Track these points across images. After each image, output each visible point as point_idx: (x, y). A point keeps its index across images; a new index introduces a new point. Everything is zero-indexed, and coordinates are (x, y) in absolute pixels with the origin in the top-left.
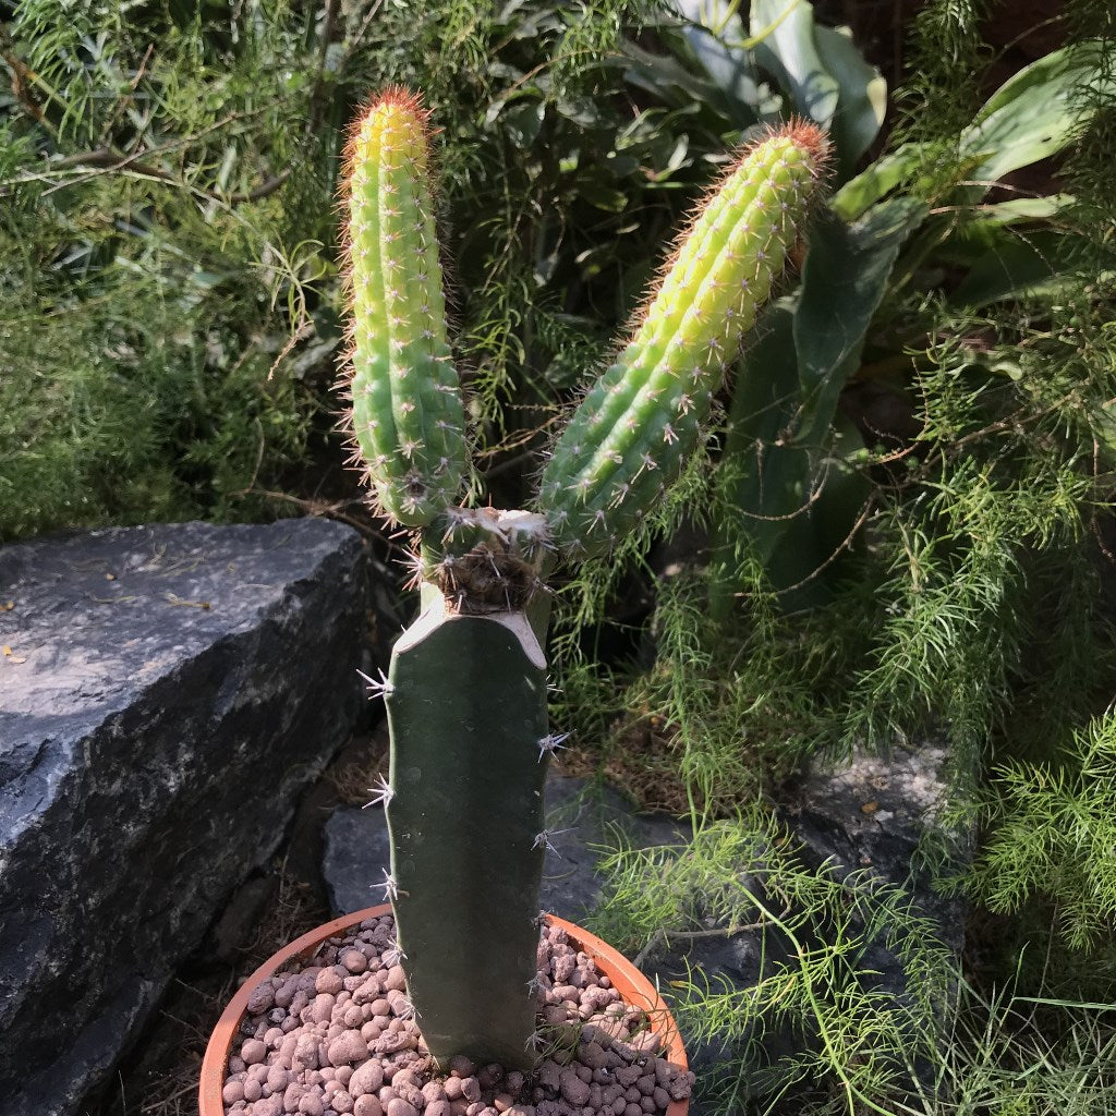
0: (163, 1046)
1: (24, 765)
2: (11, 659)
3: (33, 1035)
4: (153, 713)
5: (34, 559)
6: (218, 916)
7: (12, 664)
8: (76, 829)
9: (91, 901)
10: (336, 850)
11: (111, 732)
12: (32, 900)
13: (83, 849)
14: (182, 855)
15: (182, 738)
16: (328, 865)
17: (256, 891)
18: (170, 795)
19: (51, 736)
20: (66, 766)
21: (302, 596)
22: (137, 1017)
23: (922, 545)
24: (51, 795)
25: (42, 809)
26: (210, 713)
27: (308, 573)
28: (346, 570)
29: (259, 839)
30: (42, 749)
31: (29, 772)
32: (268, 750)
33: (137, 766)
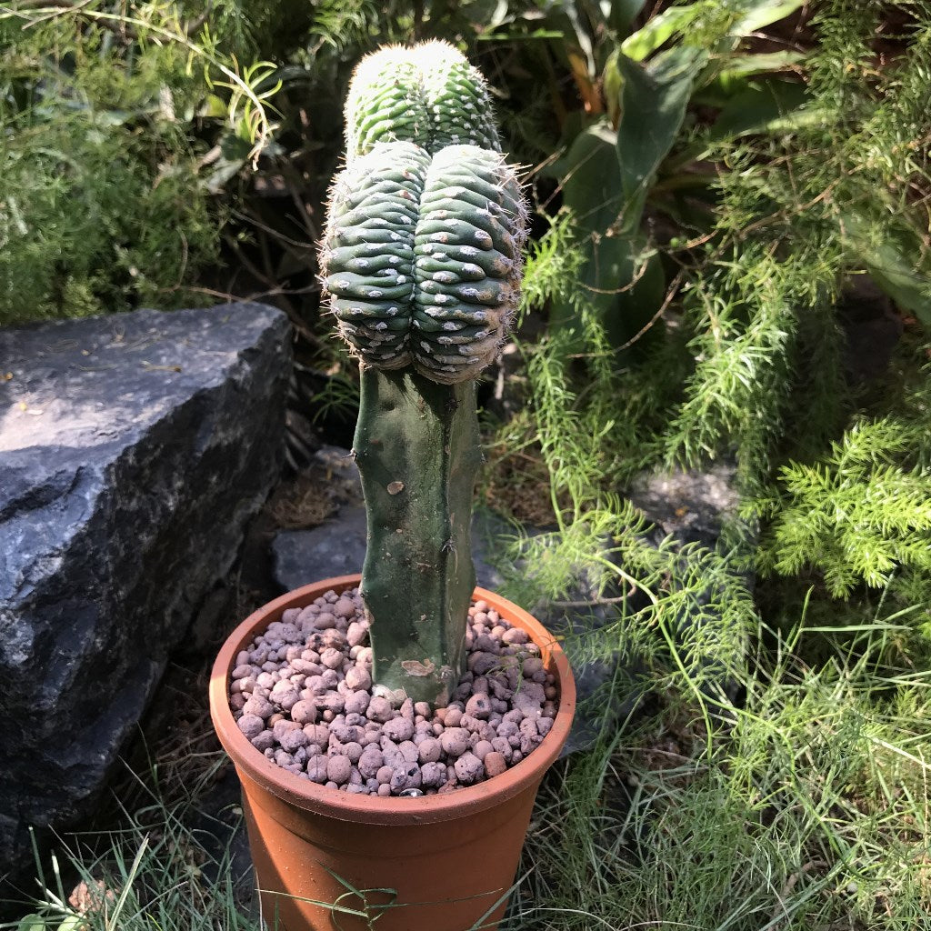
0: (161, 716)
1: (65, 487)
2: (31, 412)
3: (83, 698)
4: (156, 447)
5: (15, 343)
6: (195, 616)
7: (33, 415)
8: (110, 535)
9: (121, 593)
10: (285, 561)
11: (127, 461)
12: (80, 591)
13: (114, 551)
14: (172, 565)
15: (175, 469)
16: (280, 572)
17: (220, 598)
18: (170, 513)
19: (83, 464)
20: (100, 486)
21: (250, 361)
22: (152, 686)
23: (721, 308)
24: (91, 509)
25: (86, 518)
26: (192, 451)
27: (254, 343)
28: (278, 342)
29: (221, 556)
30: (78, 474)
31: (70, 492)
32: (230, 484)
33: (146, 490)
